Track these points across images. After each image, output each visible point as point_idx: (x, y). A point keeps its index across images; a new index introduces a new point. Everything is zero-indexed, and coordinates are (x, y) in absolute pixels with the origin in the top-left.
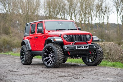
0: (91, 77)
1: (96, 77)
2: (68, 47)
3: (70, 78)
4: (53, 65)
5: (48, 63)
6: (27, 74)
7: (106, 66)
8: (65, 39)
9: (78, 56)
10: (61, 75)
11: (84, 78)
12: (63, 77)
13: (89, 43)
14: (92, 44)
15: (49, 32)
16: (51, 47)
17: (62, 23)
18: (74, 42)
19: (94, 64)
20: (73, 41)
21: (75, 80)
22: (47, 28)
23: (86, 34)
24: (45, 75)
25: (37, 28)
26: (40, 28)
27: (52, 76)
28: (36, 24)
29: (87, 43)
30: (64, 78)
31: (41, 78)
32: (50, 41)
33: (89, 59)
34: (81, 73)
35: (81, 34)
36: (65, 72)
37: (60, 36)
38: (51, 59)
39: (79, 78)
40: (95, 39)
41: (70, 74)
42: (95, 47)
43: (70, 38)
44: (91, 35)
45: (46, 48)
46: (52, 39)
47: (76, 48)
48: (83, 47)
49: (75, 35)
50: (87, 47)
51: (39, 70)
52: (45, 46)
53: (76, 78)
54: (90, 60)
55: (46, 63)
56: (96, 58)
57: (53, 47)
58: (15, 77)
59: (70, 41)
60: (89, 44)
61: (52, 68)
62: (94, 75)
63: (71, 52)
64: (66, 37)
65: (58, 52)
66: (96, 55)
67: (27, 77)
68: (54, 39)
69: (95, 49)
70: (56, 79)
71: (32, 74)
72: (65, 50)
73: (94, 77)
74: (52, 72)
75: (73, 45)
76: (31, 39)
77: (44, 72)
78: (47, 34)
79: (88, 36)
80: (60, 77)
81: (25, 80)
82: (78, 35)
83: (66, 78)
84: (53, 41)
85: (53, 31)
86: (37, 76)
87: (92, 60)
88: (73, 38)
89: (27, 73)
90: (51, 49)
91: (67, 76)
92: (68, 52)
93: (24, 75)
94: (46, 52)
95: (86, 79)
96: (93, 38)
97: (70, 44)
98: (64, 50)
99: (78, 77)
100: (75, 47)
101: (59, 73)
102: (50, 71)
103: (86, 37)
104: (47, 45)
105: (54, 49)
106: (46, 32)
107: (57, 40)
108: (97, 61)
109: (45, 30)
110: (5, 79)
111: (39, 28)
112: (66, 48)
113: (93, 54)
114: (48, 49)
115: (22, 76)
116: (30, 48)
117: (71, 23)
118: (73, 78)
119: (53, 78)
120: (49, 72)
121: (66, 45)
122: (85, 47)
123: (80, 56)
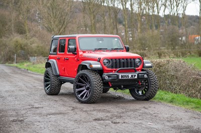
0: (134, 122)
1: (140, 121)
2: (109, 77)
3: (107, 122)
4: (88, 99)
5: (82, 96)
6: (53, 114)
7: (162, 101)
8: (105, 64)
9: (122, 87)
10: (96, 117)
11: (124, 122)
12: (99, 120)
13: (138, 70)
14: (142, 72)
15: (84, 52)
16: (86, 75)
17: (102, 40)
18: (118, 69)
19: (144, 97)
20: (116, 68)
21: (113, 125)
22: (81, 47)
23: (134, 58)
24: (76, 117)
25: (68, 47)
26: (72, 47)
27: (85, 118)
28: (67, 39)
29: (135, 71)
30: (100, 122)
31: (71, 120)
32: (84, 67)
33: (138, 91)
34: (124, 115)
35: (127, 59)
36: (103, 111)
37: (99, 60)
38: (85, 91)
39: (119, 123)
40: (147, 65)
41: (109, 114)
42: (146, 76)
43: (112, 64)
44: (141, 60)
45: (79, 76)
46: (87, 65)
47: (120, 78)
48: (130, 76)
49: (119, 59)
50: (135, 76)
51: (70, 107)
52: (78, 73)
53: (115, 123)
54: (140, 92)
55: (79, 96)
56: (148, 89)
57: (89, 75)
58: (37, 118)
59: (112, 67)
60: (138, 72)
61: (87, 103)
62: (139, 118)
63: (113, 82)
64: (107, 63)
65: (95, 83)
66: (148, 86)
67: (53, 118)
68: (90, 65)
69: (146, 78)
70: (89, 123)
71: (60, 113)
72: (105, 80)
73: (138, 122)
74: (86, 111)
75: (116, 73)
76: (58, 60)
77: (76, 110)
78: (81, 55)
79: (137, 60)
80: (95, 120)
81: (51, 123)
82: (123, 59)
83: (102, 122)
84: (89, 67)
85: (90, 51)
86: (66, 117)
87: (142, 93)
88: (117, 63)
89: (53, 112)
90: (86, 77)
91: (104, 118)
92: (110, 83)
93: (49, 115)
94: (80, 81)
95: (127, 125)
96: (143, 64)
97: (112, 71)
98: (103, 79)
99: (118, 120)
100: (118, 76)
101: (95, 113)
102: (84, 110)
103: (134, 62)
104: (81, 72)
105: (89, 78)
106: (81, 53)
107: (94, 66)
108: (148, 94)
109: (79, 50)
110: (25, 121)
111: (70, 47)
112: (107, 78)
113: (144, 84)
114: (82, 77)
115: (47, 116)
116: (58, 73)
117: (116, 39)
118: (111, 123)
119: (86, 122)
120: (82, 110)
121: (106, 74)
122: (132, 76)
123: (126, 87)
